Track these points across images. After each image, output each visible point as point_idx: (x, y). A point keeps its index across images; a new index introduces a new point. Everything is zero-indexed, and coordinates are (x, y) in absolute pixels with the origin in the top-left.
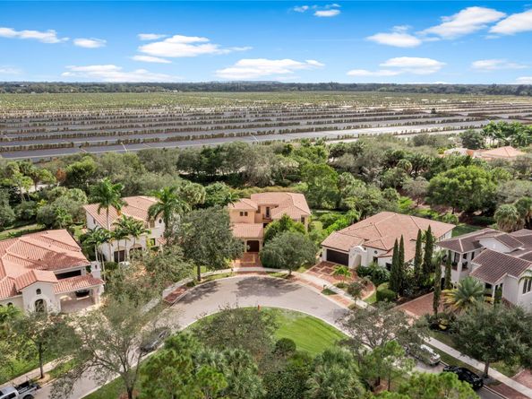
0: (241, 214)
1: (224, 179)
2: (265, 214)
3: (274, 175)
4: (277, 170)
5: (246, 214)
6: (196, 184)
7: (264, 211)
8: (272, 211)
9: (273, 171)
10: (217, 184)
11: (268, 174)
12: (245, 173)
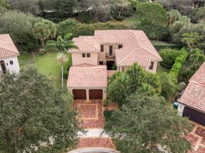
0: (84, 55)
1: (76, 15)
2: (108, 53)
3: (113, 12)
4: (115, 8)
5: (89, 55)
6: (47, 21)
7: (107, 50)
8: (117, 52)
9: (112, 9)
10: (69, 20)
11: (108, 12)
12: (92, 11)
